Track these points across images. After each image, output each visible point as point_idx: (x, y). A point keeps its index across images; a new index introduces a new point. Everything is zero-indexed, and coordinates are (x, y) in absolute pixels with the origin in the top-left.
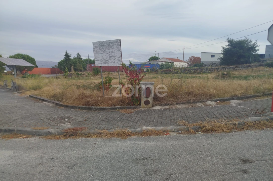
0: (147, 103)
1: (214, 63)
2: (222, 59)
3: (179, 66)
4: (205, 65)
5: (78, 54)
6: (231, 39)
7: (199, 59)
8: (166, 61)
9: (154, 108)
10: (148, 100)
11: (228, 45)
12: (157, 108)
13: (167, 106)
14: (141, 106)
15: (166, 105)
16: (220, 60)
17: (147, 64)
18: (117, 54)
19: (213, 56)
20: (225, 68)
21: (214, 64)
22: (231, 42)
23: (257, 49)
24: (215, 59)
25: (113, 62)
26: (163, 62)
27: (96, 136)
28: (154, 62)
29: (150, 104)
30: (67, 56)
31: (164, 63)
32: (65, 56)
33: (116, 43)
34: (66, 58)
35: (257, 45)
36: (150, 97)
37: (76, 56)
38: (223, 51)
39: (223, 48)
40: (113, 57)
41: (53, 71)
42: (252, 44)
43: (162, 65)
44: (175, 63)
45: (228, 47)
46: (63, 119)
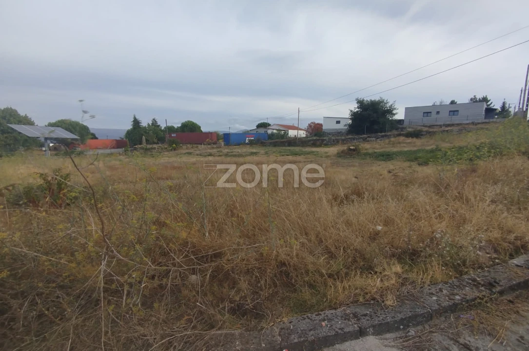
1: (339, 131)
2: (350, 126)
3: (296, 136)
4: (328, 134)
5: (154, 119)
6: (362, 99)
7: (321, 125)
8: (278, 128)
11: (358, 108)
16: (347, 128)
17: (252, 132)
19: (338, 122)
20: (353, 138)
21: (338, 133)
22: (361, 103)
23: (394, 112)
24: (341, 127)
26: (273, 129)
28: (262, 131)
30: (136, 122)
31: (275, 131)
32: (133, 123)
34: (134, 126)
35: (395, 107)
37: (150, 123)
38: (352, 115)
39: (351, 111)
41: (119, 144)
42: (388, 106)
43: (273, 134)
44: (290, 131)
45: (357, 110)
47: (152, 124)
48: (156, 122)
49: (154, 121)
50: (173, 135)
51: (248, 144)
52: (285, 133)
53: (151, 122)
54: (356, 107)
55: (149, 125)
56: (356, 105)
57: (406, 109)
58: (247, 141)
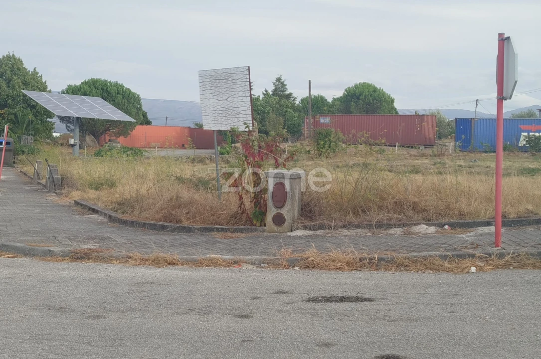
0: (279, 220)
5: (279, 80)
9: (293, 234)
10: (282, 213)
12: (300, 233)
13: (321, 231)
14: (267, 228)
15: (321, 227)
18: (243, 103)
25: (236, 120)
27: (118, 261)
29: (285, 225)
33: (241, 76)
36: (286, 206)
37: (271, 88)
40: (235, 109)
46: (93, 239)
47: (275, 91)
48: (283, 84)
49: (280, 84)
50: (322, 121)
51: (523, 149)
53: (273, 88)
55: (266, 94)
58: (522, 142)
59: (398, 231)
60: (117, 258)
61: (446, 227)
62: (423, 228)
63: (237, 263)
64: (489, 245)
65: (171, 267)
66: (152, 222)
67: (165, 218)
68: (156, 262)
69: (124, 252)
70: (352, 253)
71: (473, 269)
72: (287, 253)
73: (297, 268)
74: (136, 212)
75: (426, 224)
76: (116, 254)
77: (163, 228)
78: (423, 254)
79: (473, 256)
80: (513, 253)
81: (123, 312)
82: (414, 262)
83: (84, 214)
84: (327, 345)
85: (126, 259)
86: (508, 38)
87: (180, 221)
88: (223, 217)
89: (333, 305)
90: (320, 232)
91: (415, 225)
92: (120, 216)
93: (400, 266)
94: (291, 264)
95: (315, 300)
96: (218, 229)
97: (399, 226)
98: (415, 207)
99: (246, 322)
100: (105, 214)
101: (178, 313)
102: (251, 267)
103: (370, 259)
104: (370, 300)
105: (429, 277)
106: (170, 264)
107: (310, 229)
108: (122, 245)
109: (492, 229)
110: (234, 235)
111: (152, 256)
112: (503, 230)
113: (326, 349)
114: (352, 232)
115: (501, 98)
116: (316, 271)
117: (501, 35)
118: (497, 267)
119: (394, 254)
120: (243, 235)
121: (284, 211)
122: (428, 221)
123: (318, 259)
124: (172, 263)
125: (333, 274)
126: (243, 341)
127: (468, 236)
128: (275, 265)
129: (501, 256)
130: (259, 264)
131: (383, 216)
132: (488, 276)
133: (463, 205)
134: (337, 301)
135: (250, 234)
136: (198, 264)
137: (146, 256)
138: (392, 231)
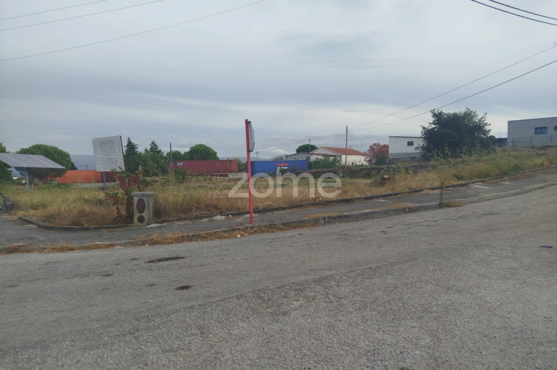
0: (141, 219)
1: (412, 156)
2: (423, 147)
3: (353, 163)
4: (398, 160)
5: (153, 143)
6: (440, 111)
7: (386, 147)
8: (324, 152)
9: (150, 226)
11: (434, 123)
12: (153, 225)
14: (134, 224)
15: (165, 221)
16: (419, 151)
17: (289, 159)
18: (119, 156)
19: (410, 144)
20: (419, 166)
21: (412, 158)
22: (439, 117)
23: (487, 128)
24: (411, 150)
25: (115, 165)
26: (319, 155)
28: (302, 157)
29: (145, 222)
30: (131, 147)
31: (320, 157)
32: (126, 148)
33: (117, 141)
34: (128, 152)
35: (485, 122)
36: (145, 211)
37: (149, 148)
38: (425, 134)
39: (424, 128)
40: (114, 159)
42: (477, 121)
43: (317, 162)
44: (344, 157)
45: (433, 126)
46: (24, 239)
47: (151, 149)
49: (154, 146)
50: (178, 164)
52: (334, 160)
54: (432, 122)
55: (146, 151)
56: (432, 120)
57: (510, 123)
58: (278, 172)
59: (206, 220)
60: (36, 250)
61: (230, 216)
62: (219, 217)
63: (112, 246)
64: (248, 223)
65: (71, 252)
66: (65, 227)
67: (74, 224)
68: (62, 250)
69: (42, 245)
70: (178, 234)
71: (239, 236)
72: (143, 237)
73: (147, 245)
74: (57, 221)
75: (220, 215)
76: (36, 247)
77: (71, 229)
78: (214, 231)
79: (239, 229)
80: (258, 226)
81: (32, 281)
82: (211, 235)
83: (23, 225)
84: (152, 285)
85: (42, 250)
86: (250, 122)
87: (82, 225)
88: (109, 220)
89: (162, 263)
90: (164, 224)
91: (215, 216)
92: (44, 224)
93: (204, 238)
94: (144, 243)
95: (152, 262)
96: (105, 228)
97: (206, 217)
98: (216, 207)
99: (108, 278)
100: (36, 224)
101: (67, 278)
102: (120, 247)
103: (188, 236)
104: (183, 258)
105: (217, 242)
106: (70, 250)
107: (159, 223)
108: (42, 242)
109: (248, 215)
110: (114, 230)
111: (59, 246)
112: (254, 215)
113: (150, 288)
114: (182, 223)
115: (249, 151)
116: (157, 246)
117: (246, 120)
118: (250, 234)
119: (200, 232)
120: (120, 229)
121: (144, 215)
122: (221, 214)
123: (159, 239)
124: (72, 250)
125: (166, 246)
126: (103, 290)
127: (239, 220)
128: (134, 245)
129: (252, 228)
130: (125, 245)
131: (198, 213)
132: (244, 239)
133: (239, 204)
134: (164, 261)
135: (125, 229)
136: (88, 248)
137: (55, 247)
138: (203, 220)
